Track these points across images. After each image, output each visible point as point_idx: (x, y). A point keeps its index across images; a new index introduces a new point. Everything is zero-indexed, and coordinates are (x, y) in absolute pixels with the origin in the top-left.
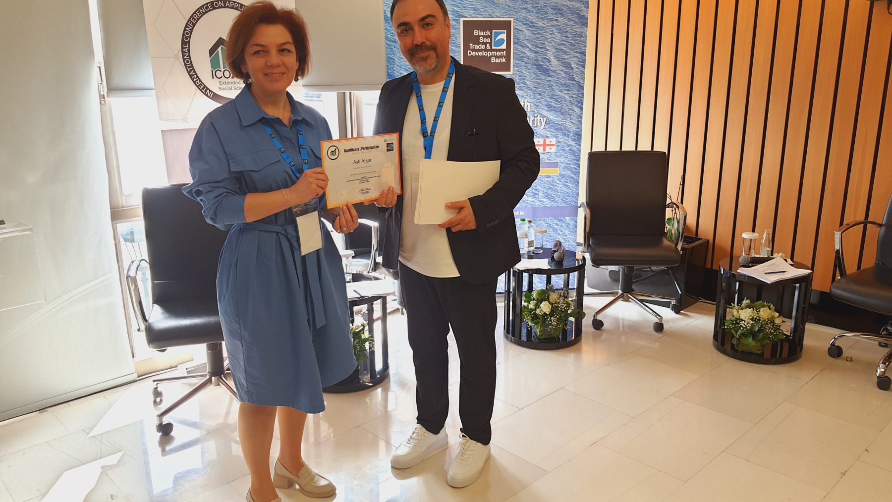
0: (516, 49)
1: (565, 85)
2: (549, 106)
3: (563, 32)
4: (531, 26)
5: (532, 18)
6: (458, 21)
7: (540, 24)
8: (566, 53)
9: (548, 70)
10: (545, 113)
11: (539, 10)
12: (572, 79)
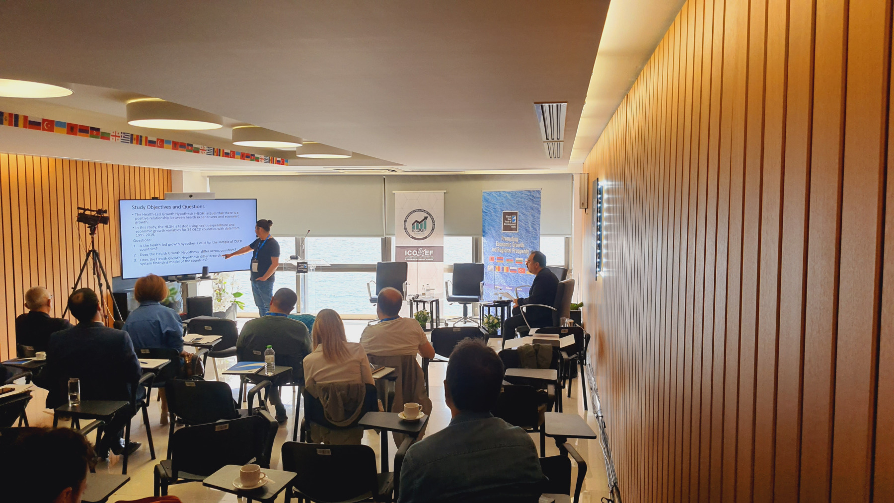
0: (519, 223)
1: (535, 237)
2: (530, 246)
3: (534, 217)
4: (524, 214)
5: (524, 211)
6: (502, 212)
7: (526, 213)
8: (535, 225)
9: (529, 231)
10: (529, 248)
11: (526, 208)
12: (537, 235)
